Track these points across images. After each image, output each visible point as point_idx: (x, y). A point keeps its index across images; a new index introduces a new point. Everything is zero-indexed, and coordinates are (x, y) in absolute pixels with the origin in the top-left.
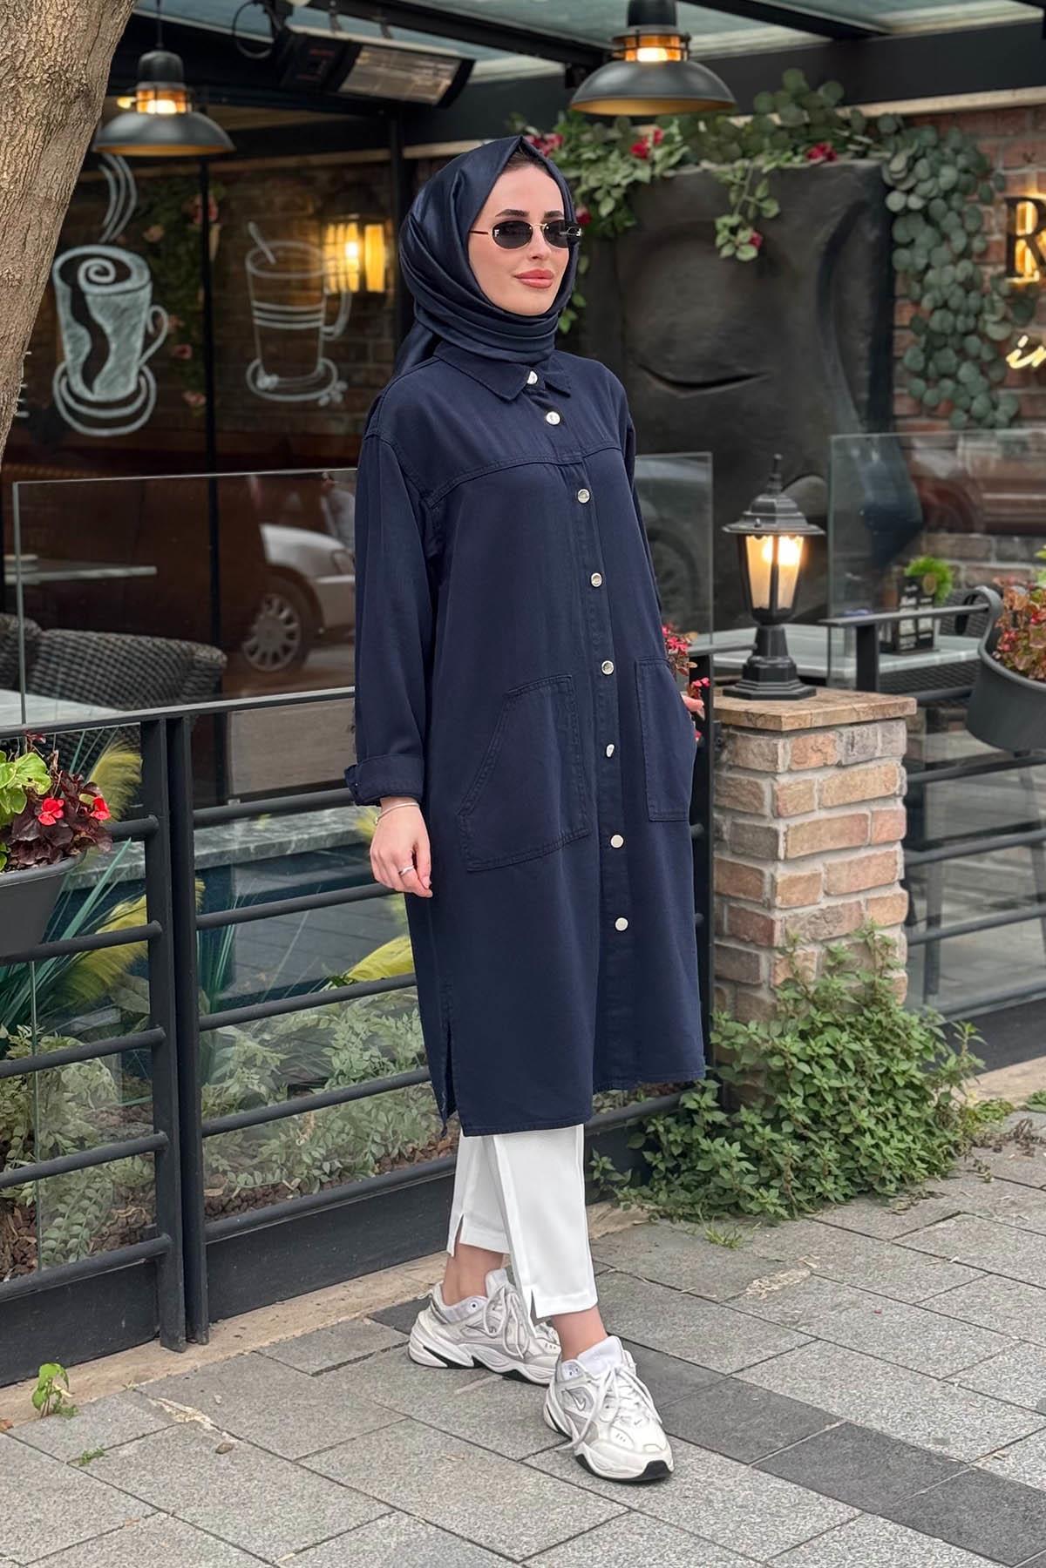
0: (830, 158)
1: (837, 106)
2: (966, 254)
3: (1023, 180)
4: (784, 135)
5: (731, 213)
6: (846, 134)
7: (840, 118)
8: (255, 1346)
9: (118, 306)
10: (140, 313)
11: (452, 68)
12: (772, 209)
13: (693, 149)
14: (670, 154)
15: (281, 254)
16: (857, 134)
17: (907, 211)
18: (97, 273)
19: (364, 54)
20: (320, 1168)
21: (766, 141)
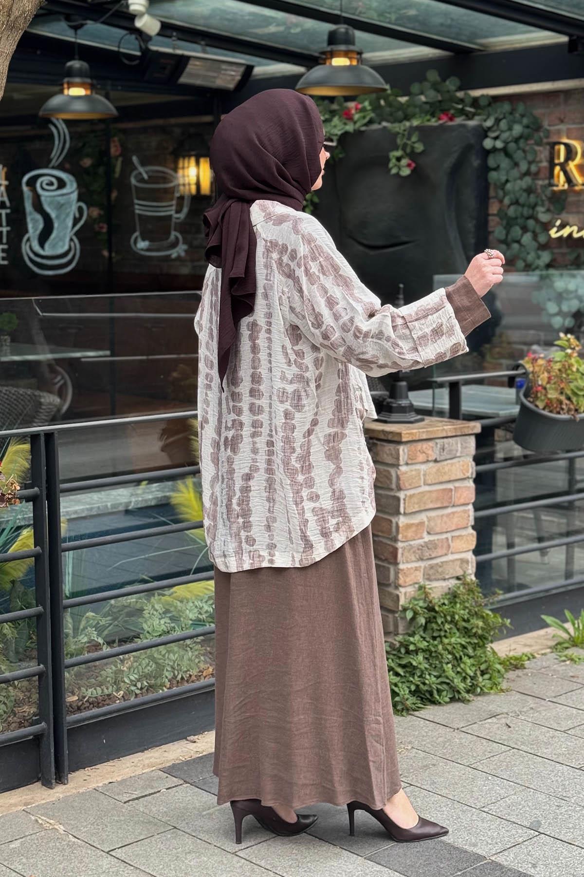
0: (451, 119)
1: (456, 91)
2: (528, 173)
3: (559, 132)
4: (427, 107)
5: (397, 149)
6: (460, 106)
7: (457, 97)
8: (94, 786)
9: (59, 203)
10: (71, 207)
11: (242, 69)
12: (419, 147)
13: (377, 115)
14: (364, 117)
15: (151, 174)
16: (466, 106)
17: (494, 150)
18: (47, 184)
19: (191, 62)
20: (135, 685)
21: (417, 110)
